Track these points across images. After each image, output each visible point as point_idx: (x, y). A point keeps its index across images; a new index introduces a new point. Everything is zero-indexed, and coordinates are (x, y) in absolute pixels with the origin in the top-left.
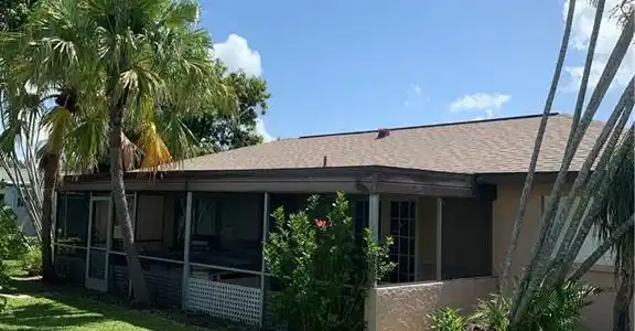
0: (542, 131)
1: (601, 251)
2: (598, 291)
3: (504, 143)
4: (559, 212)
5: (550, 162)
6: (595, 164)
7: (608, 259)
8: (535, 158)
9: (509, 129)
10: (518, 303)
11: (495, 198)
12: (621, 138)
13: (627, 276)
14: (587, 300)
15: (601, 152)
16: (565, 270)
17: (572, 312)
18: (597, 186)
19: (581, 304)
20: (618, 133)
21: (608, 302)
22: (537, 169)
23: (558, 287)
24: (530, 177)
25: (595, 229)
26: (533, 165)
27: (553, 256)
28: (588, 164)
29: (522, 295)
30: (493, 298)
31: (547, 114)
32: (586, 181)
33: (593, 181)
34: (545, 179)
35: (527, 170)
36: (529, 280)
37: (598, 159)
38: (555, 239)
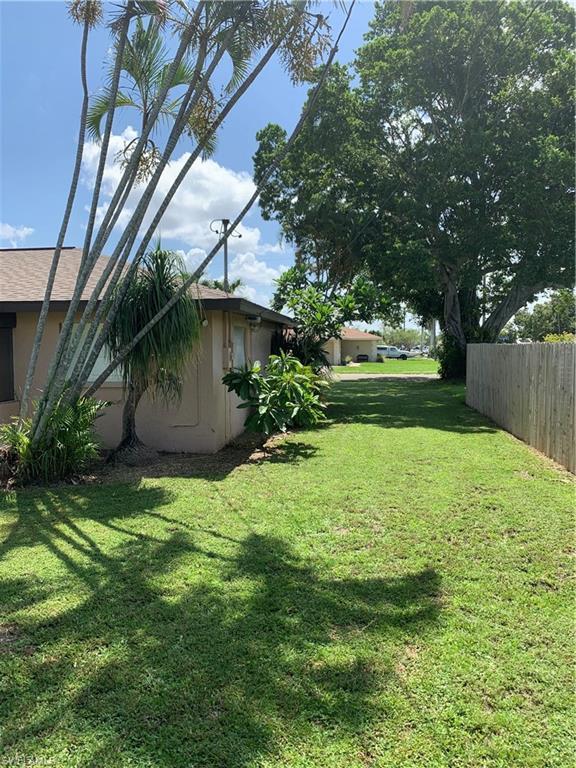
0: (56, 262)
1: (110, 369)
2: (109, 404)
3: (23, 273)
4: (72, 336)
5: (63, 292)
6: (102, 294)
7: (117, 376)
8: (50, 287)
9: (27, 259)
10: (38, 422)
11: (15, 326)
12: (124, 270)
13: (133, 389)
14: (100, 413)
15: (108, 283)
16: (80, 388)
17: (86, 424)
18: (106, 312)
19: (95, 417)
20: (121, 266)
21: (118, 413)
22: (52, 298)
23: (74, 404)
24: (46, 305)
25: (104, 350)
26: (48, 294)
27: (68, 376)
28: (97, 293)
29: (41, 415)
30: (14, 420)
31: (59, 248)
32: (95, 309)
33: (101, 309)
34: (59, 307)
35: (42, 299)
36: (46, 401)
37: (105, 290)
38: (69, 361)
